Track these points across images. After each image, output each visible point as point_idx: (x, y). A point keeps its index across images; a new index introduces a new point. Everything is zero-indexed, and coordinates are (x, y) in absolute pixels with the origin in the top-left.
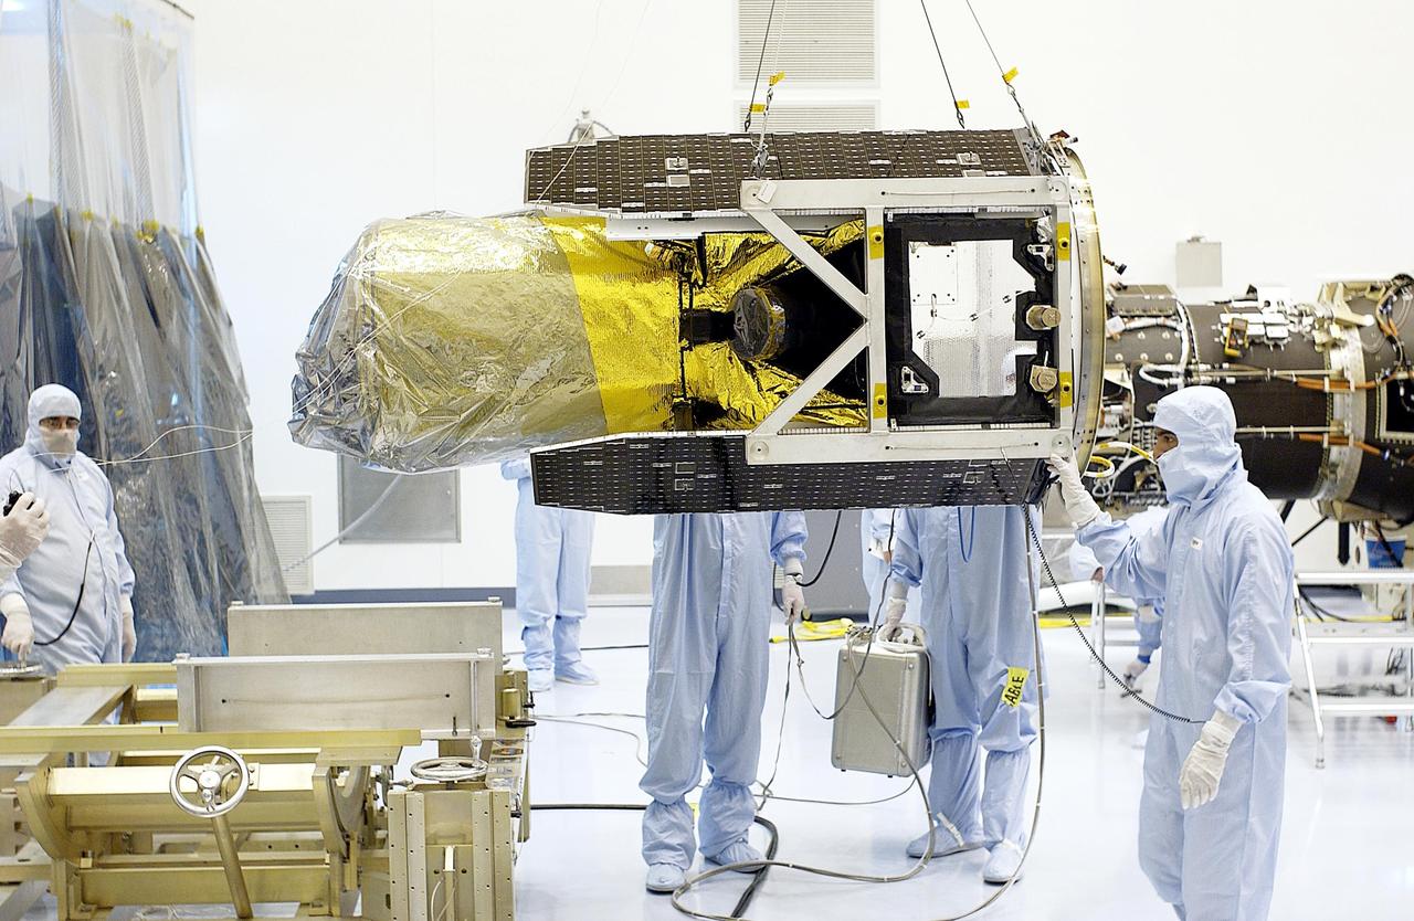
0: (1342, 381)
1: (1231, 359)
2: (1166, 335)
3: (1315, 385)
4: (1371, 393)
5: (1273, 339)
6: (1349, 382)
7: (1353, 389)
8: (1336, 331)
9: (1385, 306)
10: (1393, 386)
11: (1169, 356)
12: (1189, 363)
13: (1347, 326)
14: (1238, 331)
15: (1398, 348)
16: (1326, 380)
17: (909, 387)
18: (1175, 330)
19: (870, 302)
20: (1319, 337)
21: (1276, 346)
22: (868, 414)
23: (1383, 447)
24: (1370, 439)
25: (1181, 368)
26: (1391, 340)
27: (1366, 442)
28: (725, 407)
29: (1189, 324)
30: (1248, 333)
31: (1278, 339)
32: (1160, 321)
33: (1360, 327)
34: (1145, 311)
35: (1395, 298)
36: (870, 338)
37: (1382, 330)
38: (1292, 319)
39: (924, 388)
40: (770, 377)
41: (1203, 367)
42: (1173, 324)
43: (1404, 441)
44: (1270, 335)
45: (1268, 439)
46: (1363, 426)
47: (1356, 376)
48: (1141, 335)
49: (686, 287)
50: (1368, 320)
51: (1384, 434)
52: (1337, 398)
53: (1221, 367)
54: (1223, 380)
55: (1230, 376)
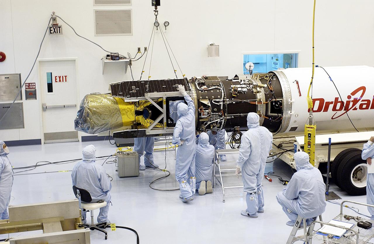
0: (260, 102)
1: (234, 97)
2: (218, 91)
3: (253, 103)
4: (267, 104)
5: (243, 91)
6: (262, 102)
7: (263, 104)
8: (258, 89)
9: (269, 82)
10: (272, 103)
11: (219, 97)
12: (224, 99)
13: (261, 87)
14: (236, 90)
15: (273, 93)
16: (257, 102)
17: (169, 122)
18: (220, 89)
19: (164, 110)
20: (254, 90)
21: (244, 93)
22: (163, 126)
23: (269, 117)
24: (266, 115)
25: (222, 100)
26: (271, 91)
27: (265, 116)
28: (142, 124)
29: (223, 88)
30: (238, 90)
31: (245, 91)
32: (216, 87)
33: (264, 87)
34: (212, 84)
35: (272, 79)
36: (164, 116)
37: (269, 89)
38: (248, 85)
39: (172, 122)
40: (149, 120)
41: (227, 100)
42: (220, 88)
43: (274, 115)
44: (243, 90)
45: (243, 116)
46: (265, 112)
47: (263, 100)
48: (212, 91)
49: (136, 107)
50: (265, 86)
51: (269, 114)
52: (259, 106)
53: (232, 99)
54: (232, 103)
55: (234, 102)
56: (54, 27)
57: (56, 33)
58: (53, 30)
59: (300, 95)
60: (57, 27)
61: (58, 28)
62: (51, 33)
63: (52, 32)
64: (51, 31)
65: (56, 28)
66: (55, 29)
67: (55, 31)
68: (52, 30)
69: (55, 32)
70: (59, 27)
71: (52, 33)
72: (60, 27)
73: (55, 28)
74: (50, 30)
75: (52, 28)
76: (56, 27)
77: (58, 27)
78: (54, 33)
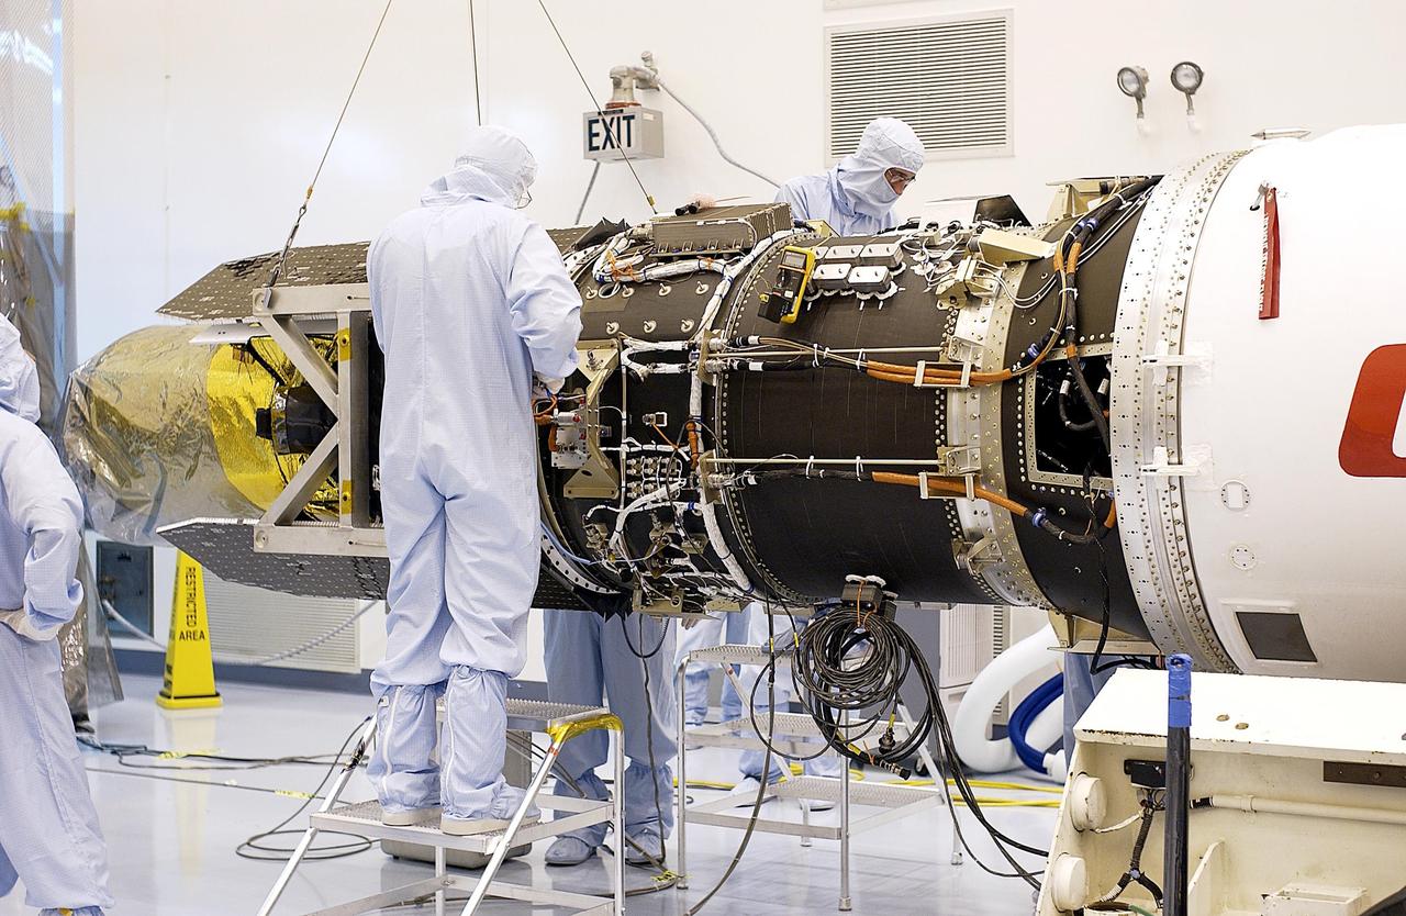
4: (1010, 392)
9: (1088, 218)
43: (1065, 490)
44: (852, 280)
48: (665, 289)
51: (1033, 474)
52: (954, 403)
54: (744, 366)
55: (756, 359)
56: (608, 121)
57: (613, 147)
58: (603, 134)
59: (1270, 310)
60: (619, 118)
61: (624, 124)
62: (592, 148)
63: (597, 142)
64: (594, 139)
65: (615, 120)
66: (608, 131)
67: (608, 138)
68: (597, 135)
69: (608, 143)
70: (629, 118)
71: (597, 148)
72: (633, 117)
73: (612, 119)
74: (592, 135)
75: (597, 121)
76: (616, 116)
77: (621, 116)
78: (604, 148)
